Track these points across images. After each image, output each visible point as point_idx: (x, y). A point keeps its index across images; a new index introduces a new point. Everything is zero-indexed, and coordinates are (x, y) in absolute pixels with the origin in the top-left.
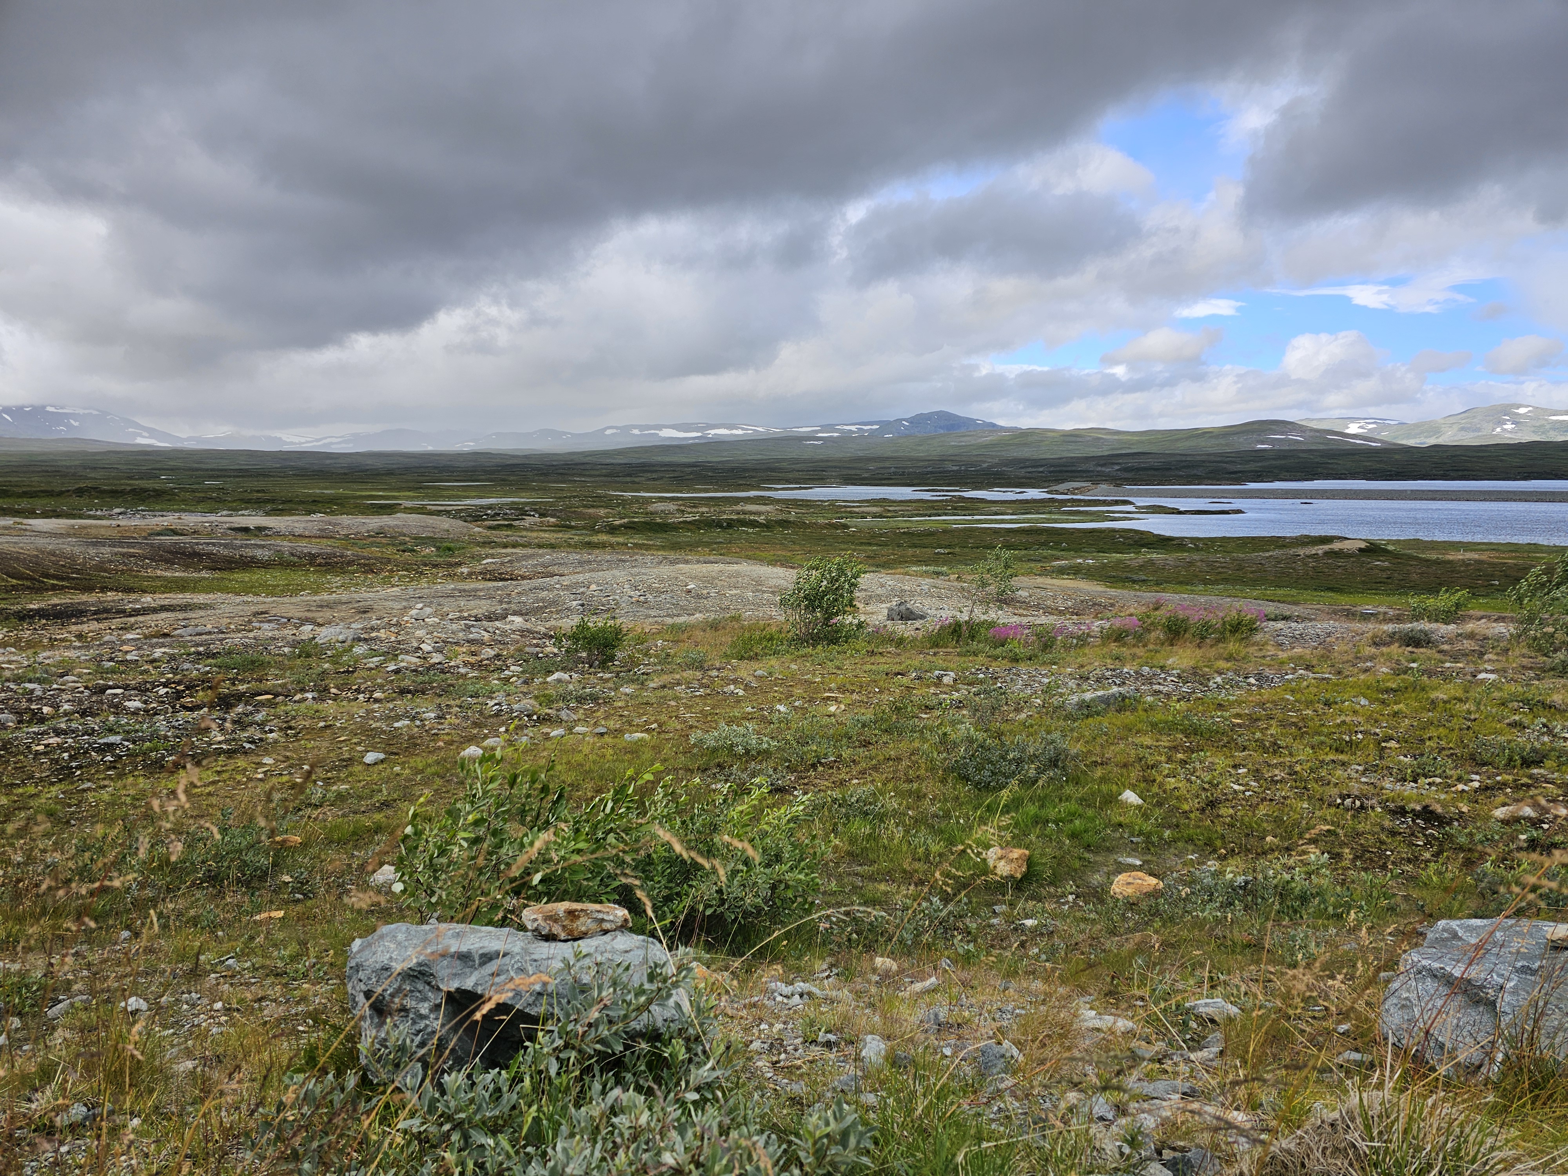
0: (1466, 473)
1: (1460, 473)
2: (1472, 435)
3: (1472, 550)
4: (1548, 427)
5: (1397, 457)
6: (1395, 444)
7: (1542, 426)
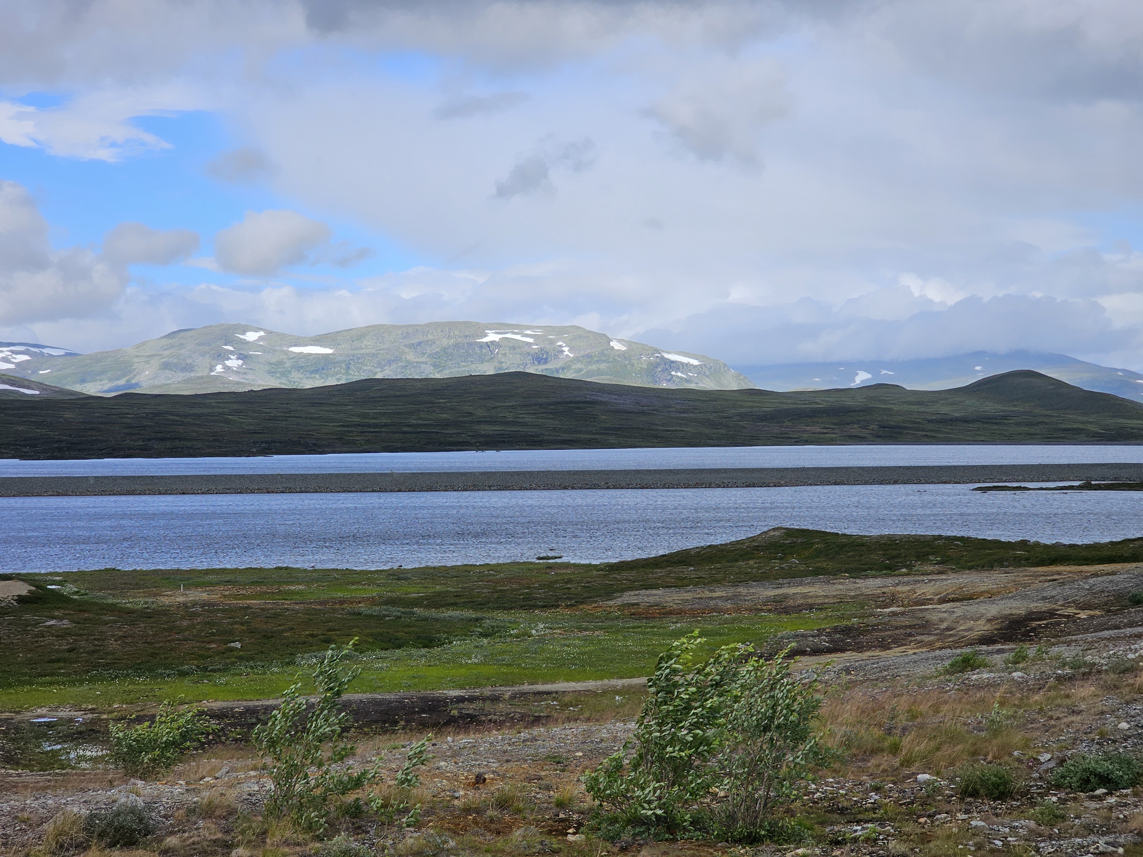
0: (177, 443)
1: (169, 444)
2: (181, 376)
3: (197, 586)
4: (288, 364)
5: (68, 415)
6: (62, 391)
7: (280, 363)
